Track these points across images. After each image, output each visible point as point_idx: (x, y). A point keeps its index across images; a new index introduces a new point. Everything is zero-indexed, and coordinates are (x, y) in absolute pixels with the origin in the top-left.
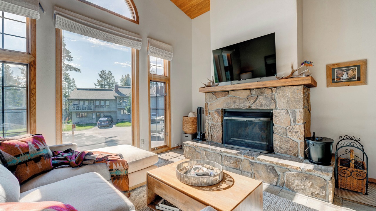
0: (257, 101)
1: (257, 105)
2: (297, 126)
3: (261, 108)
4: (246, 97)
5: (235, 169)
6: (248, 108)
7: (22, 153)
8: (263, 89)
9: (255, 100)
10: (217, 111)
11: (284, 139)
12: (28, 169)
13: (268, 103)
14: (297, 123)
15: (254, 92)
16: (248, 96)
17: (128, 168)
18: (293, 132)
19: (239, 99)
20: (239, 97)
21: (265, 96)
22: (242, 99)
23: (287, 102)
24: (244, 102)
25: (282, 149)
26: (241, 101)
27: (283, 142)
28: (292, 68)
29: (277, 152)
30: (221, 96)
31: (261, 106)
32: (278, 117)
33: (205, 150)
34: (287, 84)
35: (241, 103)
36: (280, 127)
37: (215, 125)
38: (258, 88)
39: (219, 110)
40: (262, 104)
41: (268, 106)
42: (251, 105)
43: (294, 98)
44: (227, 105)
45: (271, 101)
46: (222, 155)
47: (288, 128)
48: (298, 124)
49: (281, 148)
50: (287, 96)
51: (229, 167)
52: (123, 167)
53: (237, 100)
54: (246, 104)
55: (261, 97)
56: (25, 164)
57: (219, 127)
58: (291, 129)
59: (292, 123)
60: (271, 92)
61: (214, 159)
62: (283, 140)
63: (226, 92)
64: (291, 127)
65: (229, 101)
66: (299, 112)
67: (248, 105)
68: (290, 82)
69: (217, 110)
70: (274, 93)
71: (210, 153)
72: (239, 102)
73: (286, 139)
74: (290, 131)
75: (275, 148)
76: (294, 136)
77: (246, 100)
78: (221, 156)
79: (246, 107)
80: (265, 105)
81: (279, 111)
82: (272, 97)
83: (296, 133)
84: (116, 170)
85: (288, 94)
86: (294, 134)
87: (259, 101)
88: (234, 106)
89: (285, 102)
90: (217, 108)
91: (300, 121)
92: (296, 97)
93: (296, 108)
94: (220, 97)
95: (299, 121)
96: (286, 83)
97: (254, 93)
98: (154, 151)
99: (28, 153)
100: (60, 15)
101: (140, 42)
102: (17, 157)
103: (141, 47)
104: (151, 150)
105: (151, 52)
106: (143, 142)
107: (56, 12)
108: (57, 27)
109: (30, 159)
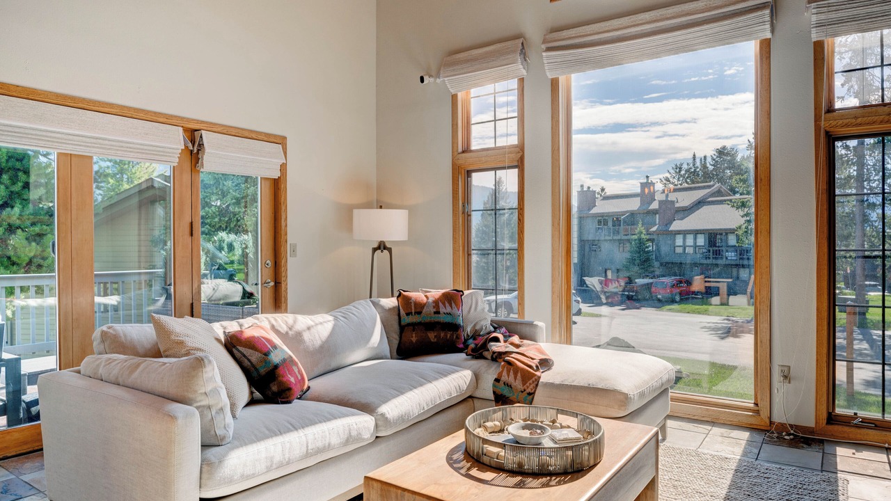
7: (413, 311)
12: (414, 335)
17: (534, 393)
52: (524, 385)
56: (412, 327)
84: (504, 383)
98: (846, 429)
99: (419, 313)
100: (549, 49)
101: (759, 13)
102: (408, 314)
103: (768, 26)
104: (832, 419)
105: (820, 25)
106: (786, 377)
107: (544, 47)
108: (550, 75)
109: (420, 324)
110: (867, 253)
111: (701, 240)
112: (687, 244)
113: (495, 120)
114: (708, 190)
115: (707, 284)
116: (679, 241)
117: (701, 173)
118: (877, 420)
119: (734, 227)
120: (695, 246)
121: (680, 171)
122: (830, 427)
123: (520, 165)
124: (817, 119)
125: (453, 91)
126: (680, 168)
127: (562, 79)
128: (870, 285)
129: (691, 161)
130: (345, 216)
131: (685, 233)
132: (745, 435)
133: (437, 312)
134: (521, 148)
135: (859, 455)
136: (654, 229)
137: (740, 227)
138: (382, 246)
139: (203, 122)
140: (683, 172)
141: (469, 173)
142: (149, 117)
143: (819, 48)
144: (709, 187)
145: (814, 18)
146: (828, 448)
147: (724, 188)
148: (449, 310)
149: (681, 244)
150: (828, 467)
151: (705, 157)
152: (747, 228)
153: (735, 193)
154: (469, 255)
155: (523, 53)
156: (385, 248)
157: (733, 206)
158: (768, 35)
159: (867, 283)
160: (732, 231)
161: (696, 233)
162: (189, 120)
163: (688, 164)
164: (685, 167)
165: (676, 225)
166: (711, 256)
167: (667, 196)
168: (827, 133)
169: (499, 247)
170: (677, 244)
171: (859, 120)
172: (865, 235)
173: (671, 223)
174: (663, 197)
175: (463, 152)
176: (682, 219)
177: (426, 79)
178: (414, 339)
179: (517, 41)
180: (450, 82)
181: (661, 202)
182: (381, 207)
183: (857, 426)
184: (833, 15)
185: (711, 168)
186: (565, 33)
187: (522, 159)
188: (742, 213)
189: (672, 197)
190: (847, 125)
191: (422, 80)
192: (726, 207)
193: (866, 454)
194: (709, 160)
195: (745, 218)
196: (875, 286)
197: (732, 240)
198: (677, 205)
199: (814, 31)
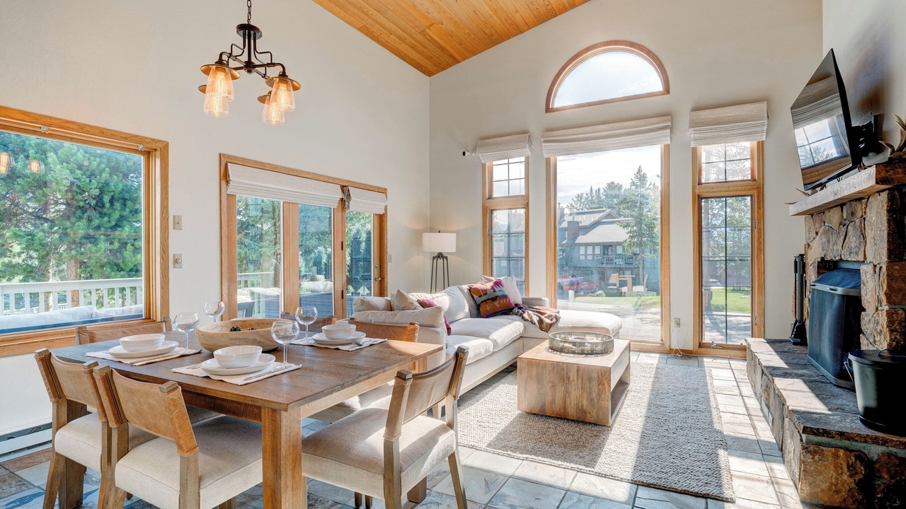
0: (847, 239)
1: (847, 251)
3: (850, 259)
4: (838, 226)
8: (854, 204)
9: (845, 234)
12: (488, 306)
13: (857, 243)
16: (840, 224)
18: (878, 331)
19: (832, 232)
20: (832, 226)
21: (854, 223)
22: (835, 234)
23: (873, 240)
24: (836, 242)
26: (834, 238)
31: (850, 254)
32: (865, 285)
35: (834, 245)
40: (851, 248)
41: (856, 253)
42: (842, 250)
43: (880, 229)
44: (823, 250)
45: (860, 238)
50: (874, 224)
53: (831, 235)
54: (838, 247)
55: (850, 228)
58: (877, 323)
60: (861, 213)
63: (822, 214)
64: (876, 318)
65: (824, 239)
67: (839, 250)
72: (832, 241)
76: (879, 344)
77: (838, 236)
79: (838, 255)
80: (854, 249)
81: (866, 268)
82: (861, 227)
85: (874, 218)
88: (829, 252)
92: (881, 226)
93: (881, 260)
94: (818, 227)
98: (709, 350)
99: (486, 294)
100: (546, 141)
101: (665, 131)
102: (480, 297)
103: (669, 138)
104: (701, 345)
105: (695, 139)
106: (678, 324)
107: (542, 140)
108: (546, 156)
109: (488, 299)
110: (711, 259)
111: (598, 250)
112: (588, 253)
113: (509, 180)
114: (602, 214)
115: (620, 279)
116: (582, 250)
117: (596, 201)
118: (724, 345)
119: (622, 241)
120: (594, 254)
121: (581, 199)
122: (701, 349)
123: (527, 207)
124: (694, 188)
125: (483, 162)
126: (581, 197)
127: (552, 158)
128: (712, 282)
129: (589, 192)
130: (417, 237)
131: (586, 245)
132: (658, 355)
133: (495, 291)
134: (527, 197)
135: (714, 361)
136: (565, 242)
137: (626, 241)
138: (440, 256)
139: (349, 181)
140: (583, 200)
141: (492, 211)
142: (325, 179)
143: (694, 151)
144: (604, 211)
145: (692, 136)
146: (699, 359)
147: (614, 212)
148: (499, 289)
149: (584, 253)
150: (701, 365)
151: (599, 190)
152: (630, 241)
153: (620, 215)
154: (492, 261)
155: (530, 141)
156: (443, 257)
157: (621, 226)
158: (669, 142)
159: (711, 280)
160: (620, 244)
161: (594, 245)
162: (343, 180)
163: (587, 194)
164: (585, 196)
165: (581, 239)
166: (605, 262)
167: (574, 218)
168: (699, 196)
169: (511, 256)
170: (581, 253)
171: (714, 190)
172: (709, 246)
173: (576, 238)
174: (570, 219)
175: (489, 198)
176: (584, 235)
177: (466, 153)
178: (488, 309)
179: (526, 135)
180: (483, 157)
181: (569, 222)
182: (439, 232)
183: (713, 348)
184: (702, 135)
185: (603, 197)
186: (555, 133)
187: (528, 204)
188: (627, 231)
189: (578, 218)
190: (708, 192)
191: (464, 154)
192: (615, 226)
193: (718, 361)
194: (602, 191)
195: (629, 235)
196: (716, 282)
197: (619, 250)
198: (581, 225)
199: (692, 142)
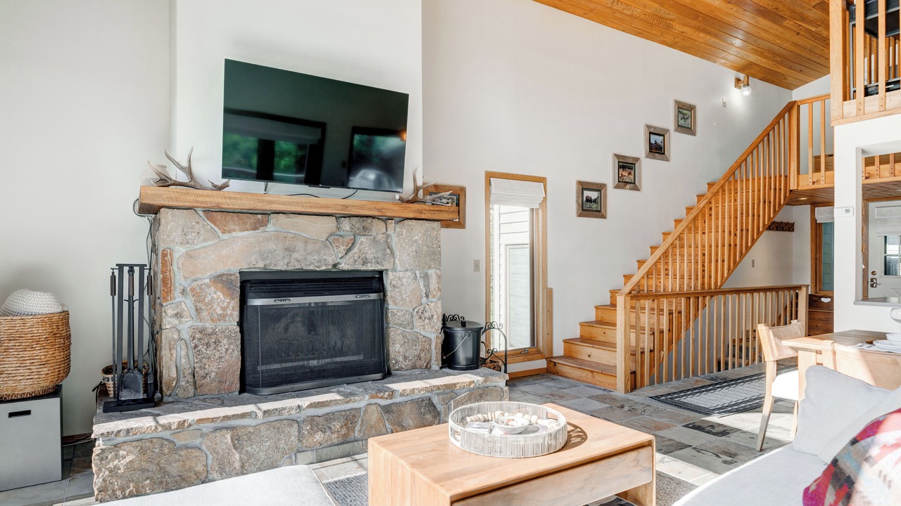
0: (355, 250)
1: (355, 261)
2: (433, 304)
3: (364, 268)
4: (325, 236)
5: (343, 443)
6: (330, 267)
8: (369, 220)
9: (350, 245)
10: (220, 279)
11: (409, 337)
13: (380, 255)
14: (431, 299)
15: (346, 225)
16: (331, 235)
18: (425, 318)
19: (306, 241)
20: (303, 234)
21: (372, 237)
22: (315, 242)
23: (415, 253)
24: (318, 252)
25: (407, 360)
26: (310, 247)
27: (408, 342)
28: (415, 180)
29: (397, 370)
30: (236, 227)
31: (364, 263)
32: (399, 287)
33: (227, 428)
34: (423, 217)
35: (309, 254)
36: (402, 311)
37: (214, 333)
38: (357, 216)
39: (231, 275)
40: (366, 259)
41: (378, 263)
42: (339, 260)
43: (427, 246)
44: (264, 259)
45: (385, 250)
46: (299, 420)
47: (416, 310)
48: (433, 300)
49: (405, 358)
50: (416, 241)
51: (325, 447)
53: (300, 245)
54: (325, 257)
55: (364, 240)
57: (229, 337)
58: (422, 313)
59: (424, 300)
60: (385, 230)
61: (268, 444)
62: (408, 339)
63: (259, 216)
64: (421, 308)
65: (272, 246)
66: (434, 275)
67: (330, 260)
68: (429, 212)
69: (221, 276)
70: (390, 232)
71: (251, 430)
72: (305, 250)
73: (413, 337)
74: (420, 318)
75: (394, 362)
76: (426, 326)
77: (326, 246)
78: (296, 425)
79: (326, 265)
80: (374, 261)
81: (401, 274)
82: (386, 242)
83: (430, 319)
85: (416, 238)
86: (427, 321)
87: (360, 251)
88: (286, 261)
89: (412, 254)
90: (221, 269)
91: (437, 293)
92: (430, 245)
93: (430, 268)
94: (235, 231)
95: (435, 293)
96: (421, 213)
97: (348, 228)
